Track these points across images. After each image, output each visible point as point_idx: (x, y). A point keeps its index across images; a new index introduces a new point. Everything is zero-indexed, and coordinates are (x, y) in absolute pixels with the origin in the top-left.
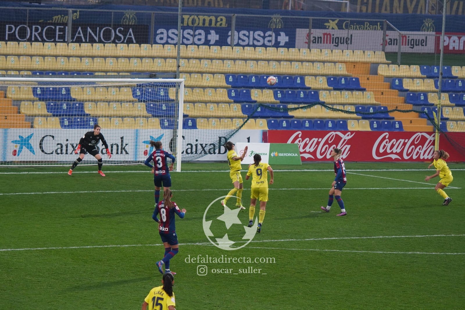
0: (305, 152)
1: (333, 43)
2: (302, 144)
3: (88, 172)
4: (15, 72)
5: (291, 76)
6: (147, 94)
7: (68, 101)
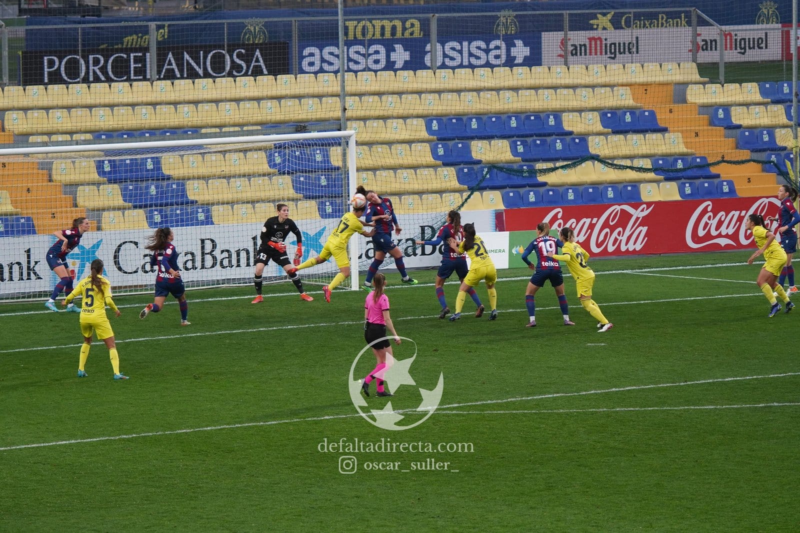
1: (606, 53)
3: (201, 300)
4: (65, 136)
5: (538, 114)
6: (292, 161)
7: (159, 180)
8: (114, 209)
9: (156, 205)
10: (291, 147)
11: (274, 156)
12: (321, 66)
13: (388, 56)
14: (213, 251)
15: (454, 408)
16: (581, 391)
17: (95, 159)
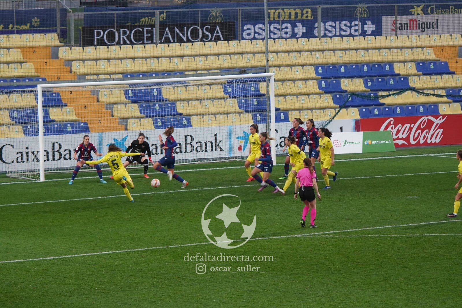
0: (398, 138)
1: (419, 29)
2: (395, 131)
3: (184, 171)
4: (106, 76)
5: (379, 64)
6: (237, 90)
7: (160, 101)
8: (135, 118)
9: (159, 116)
10: (237, 82)
11: (227, 87)
12: (254, 36)
13: (293, 30)
14: (191, 142)
15: (331, 234)
16: (404, 224)
17: (123, 89)
